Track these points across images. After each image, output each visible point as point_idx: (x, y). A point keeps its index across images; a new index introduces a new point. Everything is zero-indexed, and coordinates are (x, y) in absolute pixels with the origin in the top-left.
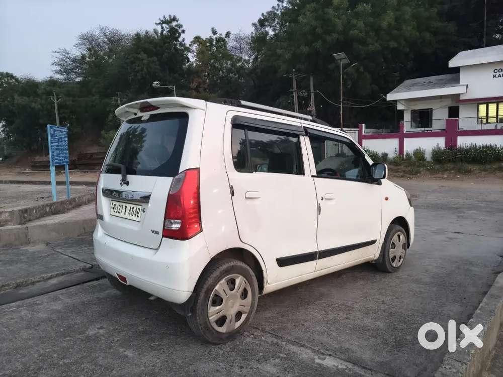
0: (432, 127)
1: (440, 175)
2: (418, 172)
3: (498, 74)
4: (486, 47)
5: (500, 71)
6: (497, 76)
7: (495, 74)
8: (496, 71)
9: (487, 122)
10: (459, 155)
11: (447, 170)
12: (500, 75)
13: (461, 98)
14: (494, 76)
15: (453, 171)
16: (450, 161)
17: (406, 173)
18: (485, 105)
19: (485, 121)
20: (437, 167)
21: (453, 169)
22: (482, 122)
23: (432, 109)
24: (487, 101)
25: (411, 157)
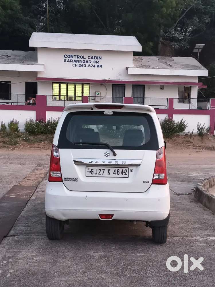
0: (11, 99)
1: (36, 145)
2: (16, 143)
3: (67, 59)
4: (49, 32)
5: (69, 56)
6: (67, 61)
7: (65, 59)
8: (66, 56)
9: (60, 99)
10: (49, 127)
11: (41, 141)
12: (68, 60)
13: (39, 76)
14: (65, 61)
15: (46, 142)
16: (42, 133)
17: (6, 143)
18: (58, 84)
19: (58, 98)
20: (32, 138)
21: (46, 140)
22: (55, 99)
23: (10, 82)
24: (60, 81)
25: (6, 128)
